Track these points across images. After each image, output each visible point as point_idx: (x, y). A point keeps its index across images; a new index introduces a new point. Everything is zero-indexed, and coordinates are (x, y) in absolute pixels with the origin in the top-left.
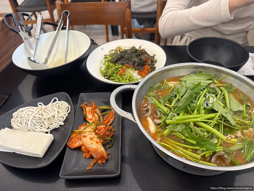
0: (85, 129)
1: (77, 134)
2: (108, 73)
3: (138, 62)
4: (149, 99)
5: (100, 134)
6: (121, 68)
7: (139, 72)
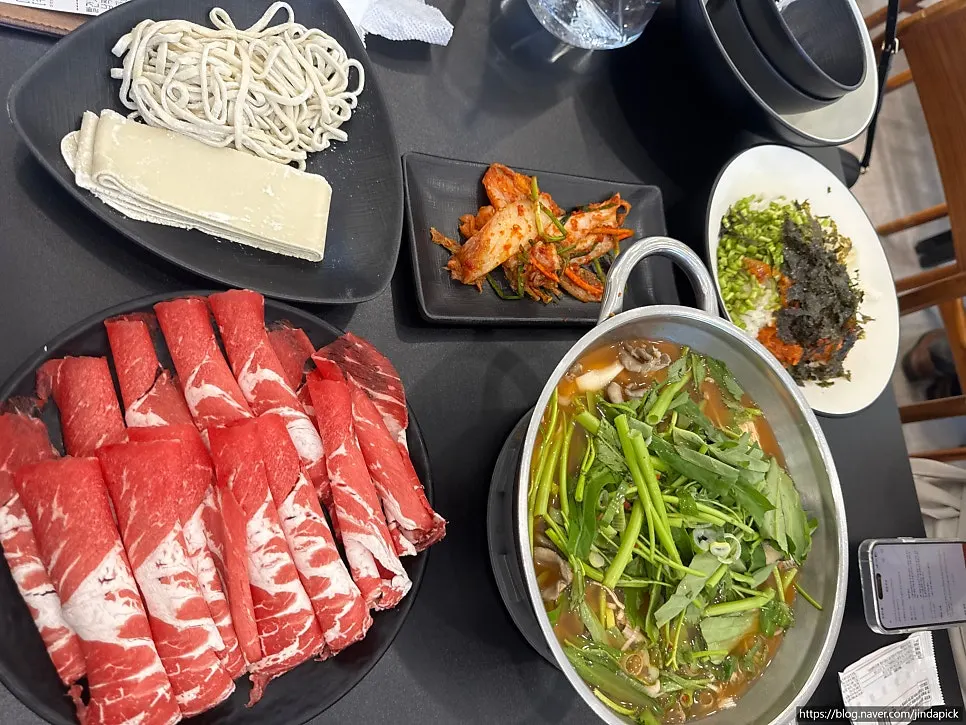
0: (544, 209)
1: (528, 191)
2: (742, 226)
3: (808, 317)
4: (681, 363)
5: (533, 254)
6: (772, 263)
7: (772, 328)
